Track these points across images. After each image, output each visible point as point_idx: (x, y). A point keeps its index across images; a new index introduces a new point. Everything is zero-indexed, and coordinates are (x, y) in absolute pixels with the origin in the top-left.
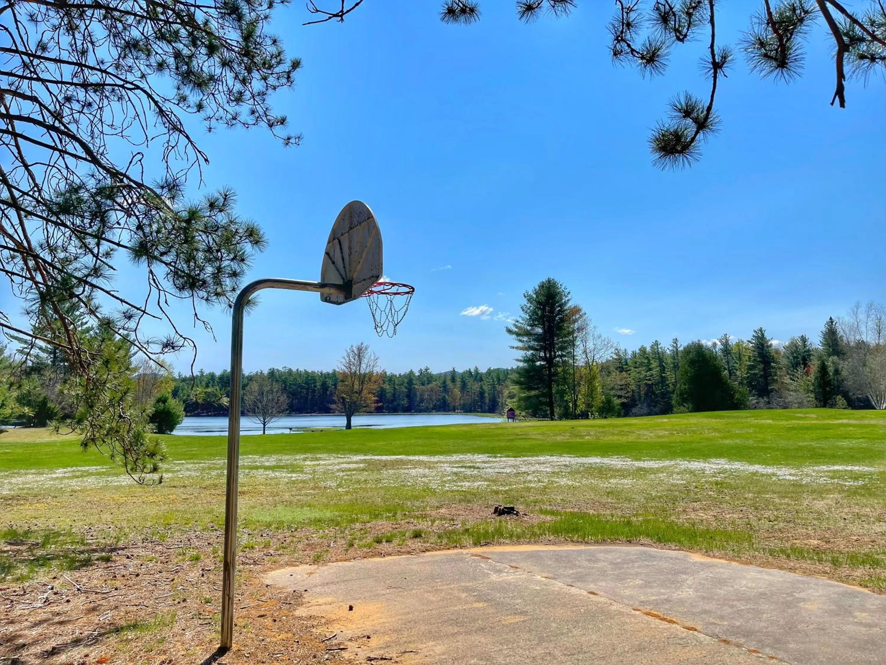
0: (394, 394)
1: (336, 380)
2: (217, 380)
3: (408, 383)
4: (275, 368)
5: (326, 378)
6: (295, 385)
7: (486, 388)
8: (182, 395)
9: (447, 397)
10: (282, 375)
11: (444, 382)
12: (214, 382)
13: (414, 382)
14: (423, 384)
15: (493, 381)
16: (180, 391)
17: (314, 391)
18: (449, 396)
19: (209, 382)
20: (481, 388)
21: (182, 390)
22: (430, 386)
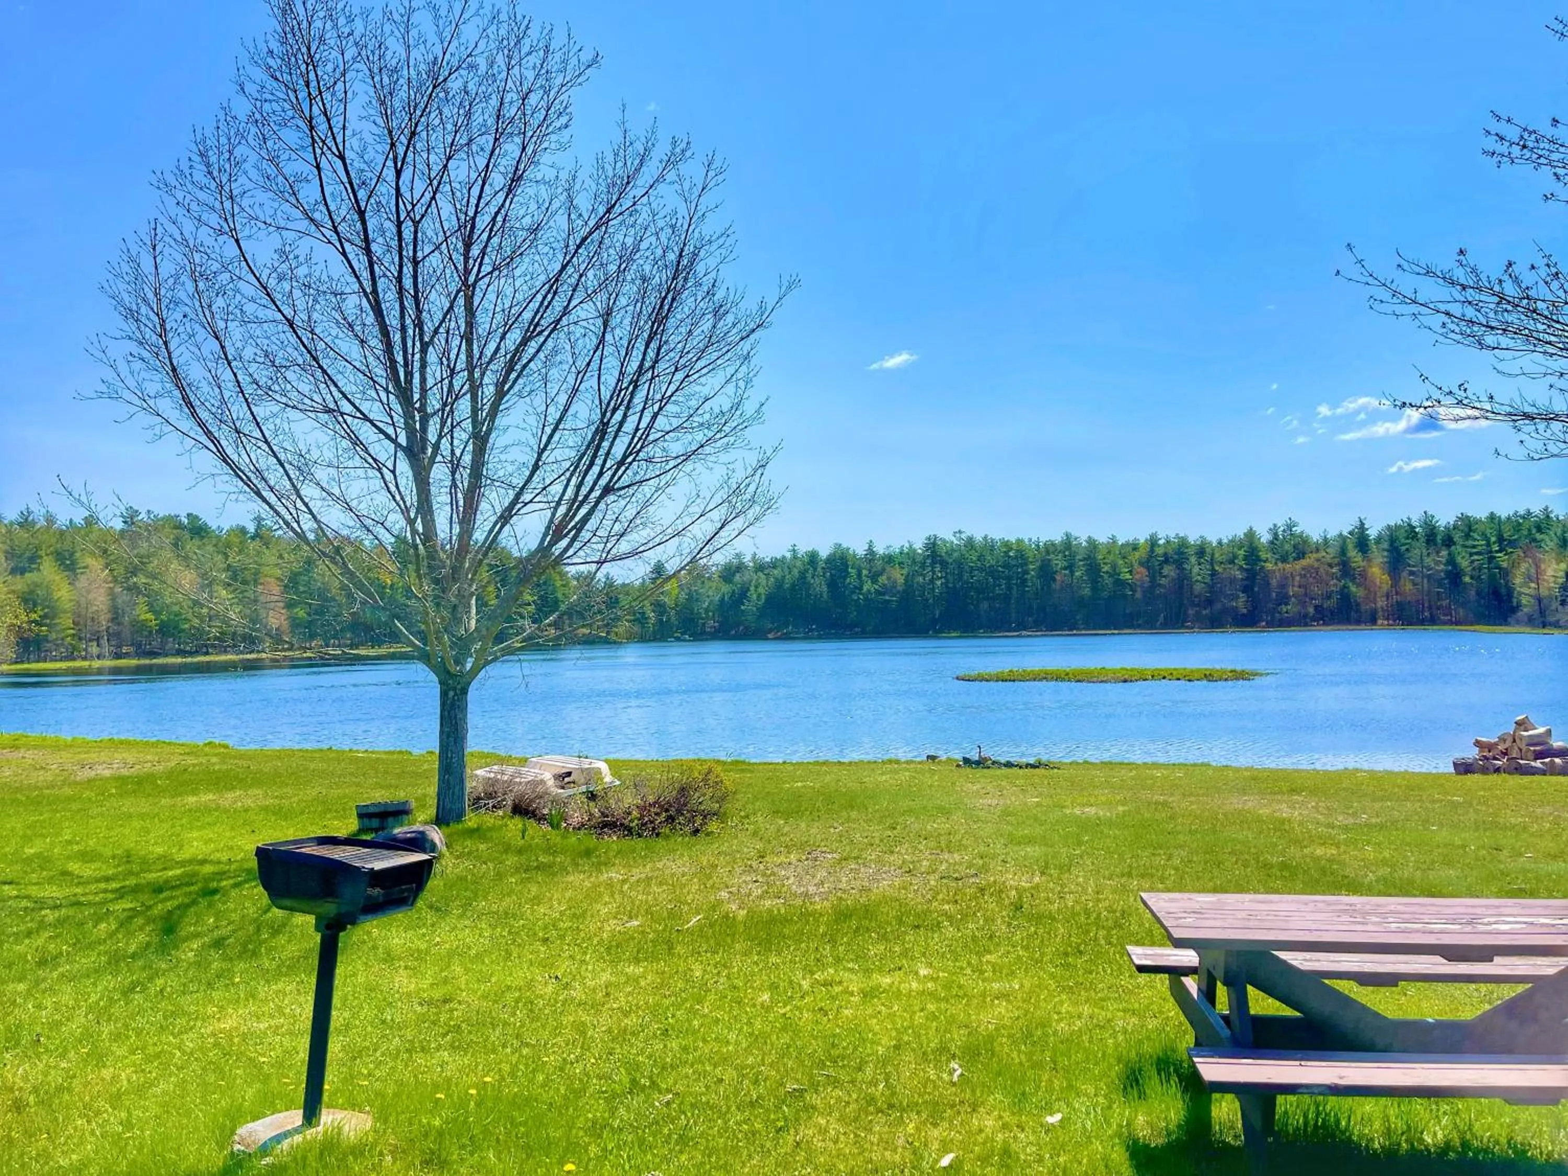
0: (1211, 587)
1: (1073, 556)
2: (822, 564)
3: (1246, 558)
4: (940, 535)
5: (1048, 553)
6: (981, 570)
7: (1464, 562)
8: (755, 596)
9: (1353, 589)
10: (953, 550)
11: (1343, 551)
12: (815, 569)
13: (1263, 555)
14: (1284, 559)
15: (1488, 545)
16: (752, 588)
17: (1024, 581)
18: (1358, 585)
19: (806, 571)
20: (1451, 561)
21: (756, 587)
22: (1304, 562)
